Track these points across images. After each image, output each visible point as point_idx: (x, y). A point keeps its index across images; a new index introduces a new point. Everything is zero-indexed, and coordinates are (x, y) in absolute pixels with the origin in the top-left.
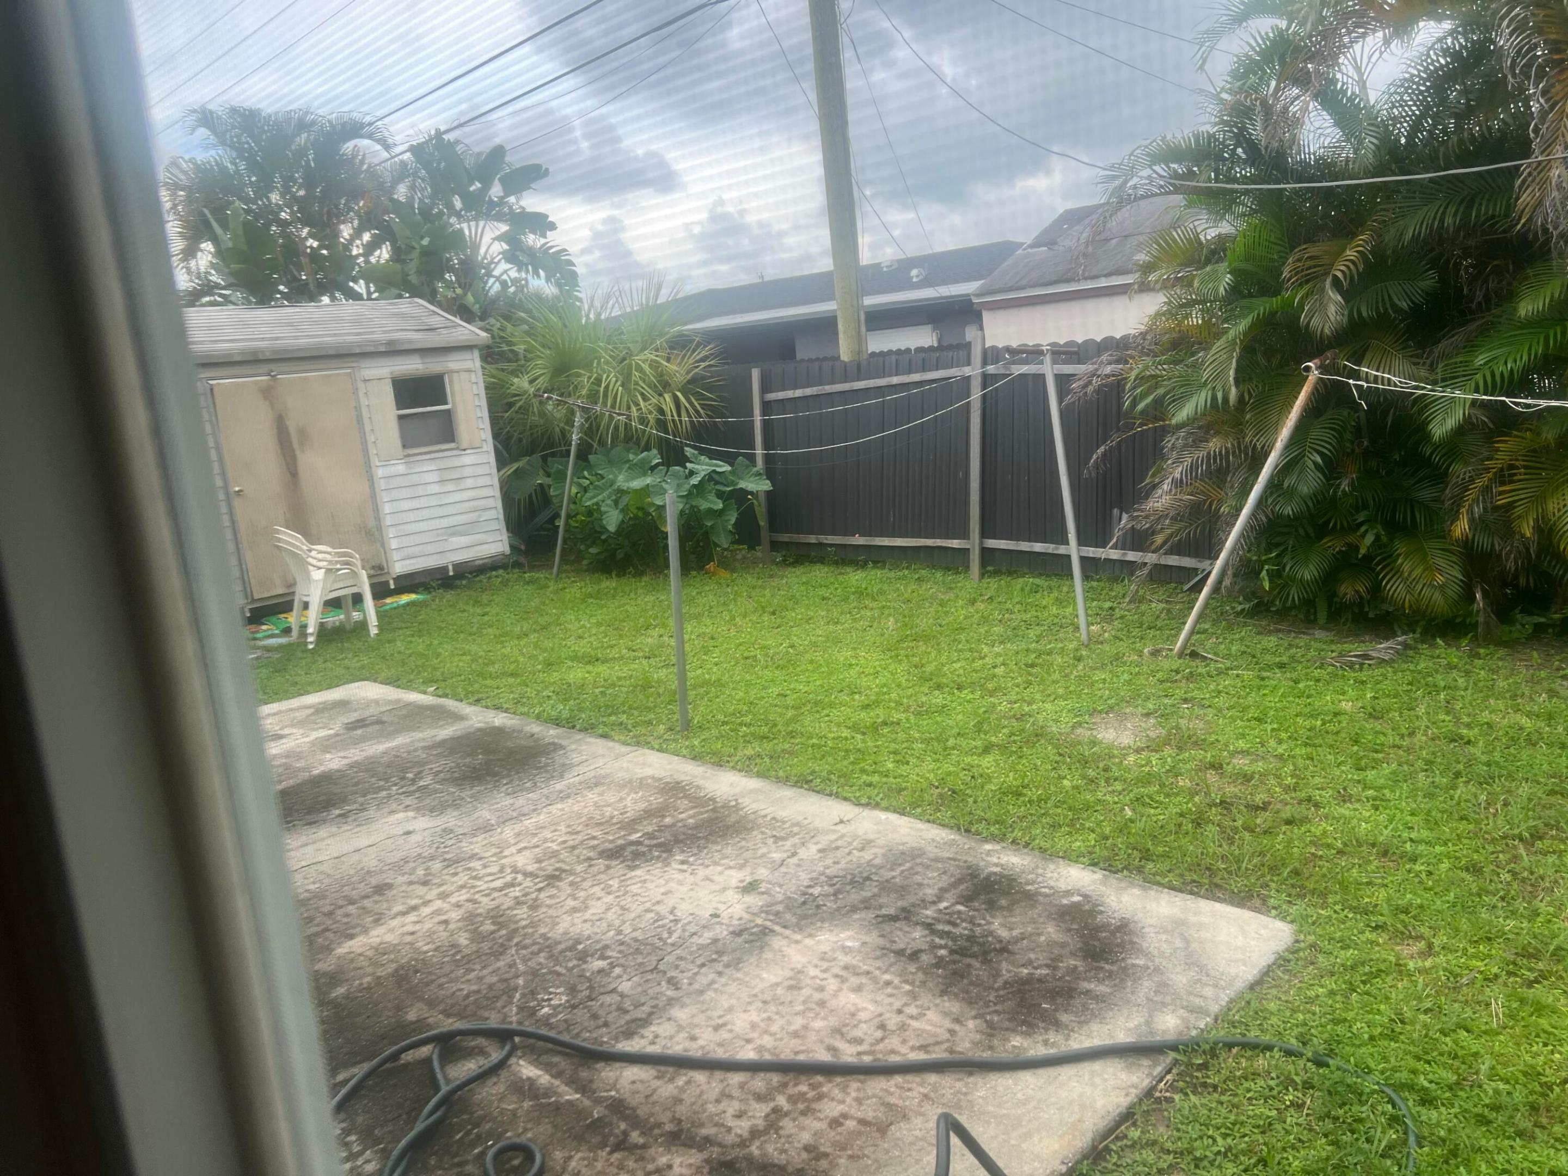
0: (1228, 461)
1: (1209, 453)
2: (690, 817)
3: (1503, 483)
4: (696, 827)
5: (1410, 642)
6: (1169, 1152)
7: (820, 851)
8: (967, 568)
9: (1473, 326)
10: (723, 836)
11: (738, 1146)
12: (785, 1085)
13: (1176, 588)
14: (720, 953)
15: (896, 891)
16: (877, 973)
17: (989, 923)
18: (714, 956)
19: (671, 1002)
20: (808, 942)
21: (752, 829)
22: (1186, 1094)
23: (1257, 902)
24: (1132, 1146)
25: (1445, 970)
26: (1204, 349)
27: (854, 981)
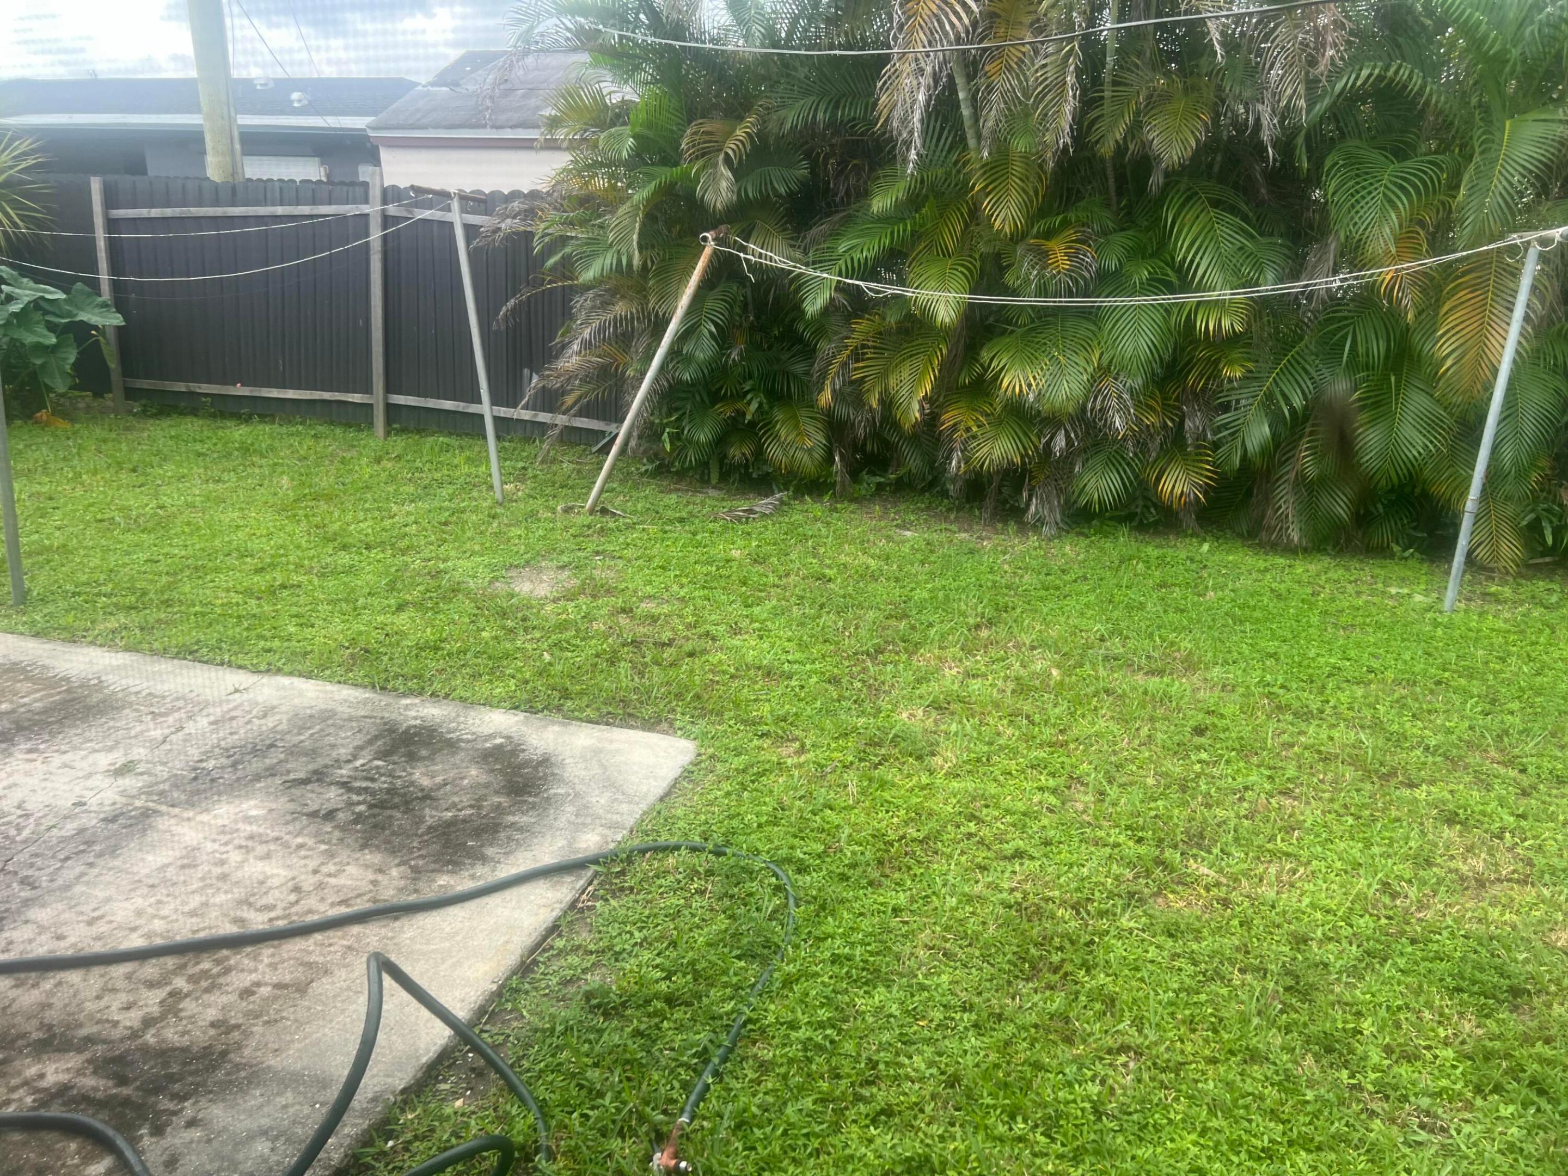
0: (633, 328)
1: (615, 318)
2: (36, 701)
3: (857, 361)
4: (45, 711)
5: (785, 499)
6: (591, 953)
7: (211, 723)
8: (371, 425)
9: (837, 217)
10: (84, 719)
11: (129, 1038)
12: (184, 966)
13: (585, 450)
14: (89, 843)
15: (307, 755)
16: (287, 837)
17: (411, 774)
18: (82, 847)
19: (27, 903)
20: (205, 817)
21: (123, 707)
22: (607, 900)
23: (665, 726)
24: (558, 955)
25: (814, 763)
26: (610, 212)
27: (261, 849)
